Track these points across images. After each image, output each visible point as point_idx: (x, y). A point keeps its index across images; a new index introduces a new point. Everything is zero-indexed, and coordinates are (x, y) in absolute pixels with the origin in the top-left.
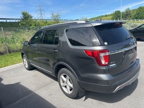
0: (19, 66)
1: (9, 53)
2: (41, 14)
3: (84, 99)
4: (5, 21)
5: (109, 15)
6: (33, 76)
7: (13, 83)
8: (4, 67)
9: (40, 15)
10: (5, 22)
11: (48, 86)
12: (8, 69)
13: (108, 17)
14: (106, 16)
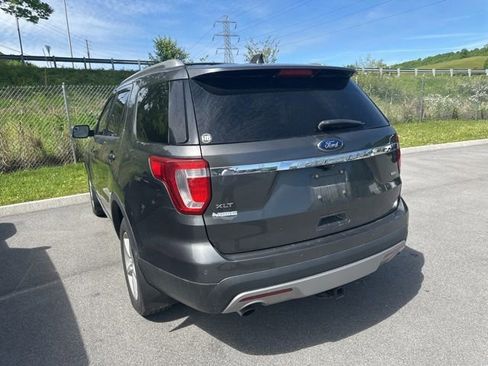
0: (80, 202)
1: (77, 160)
2: (228, 48)
3: (177, 325)
4: (107, 67)
5: (476, 52)
6: (97, 234)
7: (31, 246)
8: (41, 198)
9: (223, 51)
10: (109, 71)
11: (113, 267)
12: (49, 207)
13: (472, 59)
14: (465, 54)
